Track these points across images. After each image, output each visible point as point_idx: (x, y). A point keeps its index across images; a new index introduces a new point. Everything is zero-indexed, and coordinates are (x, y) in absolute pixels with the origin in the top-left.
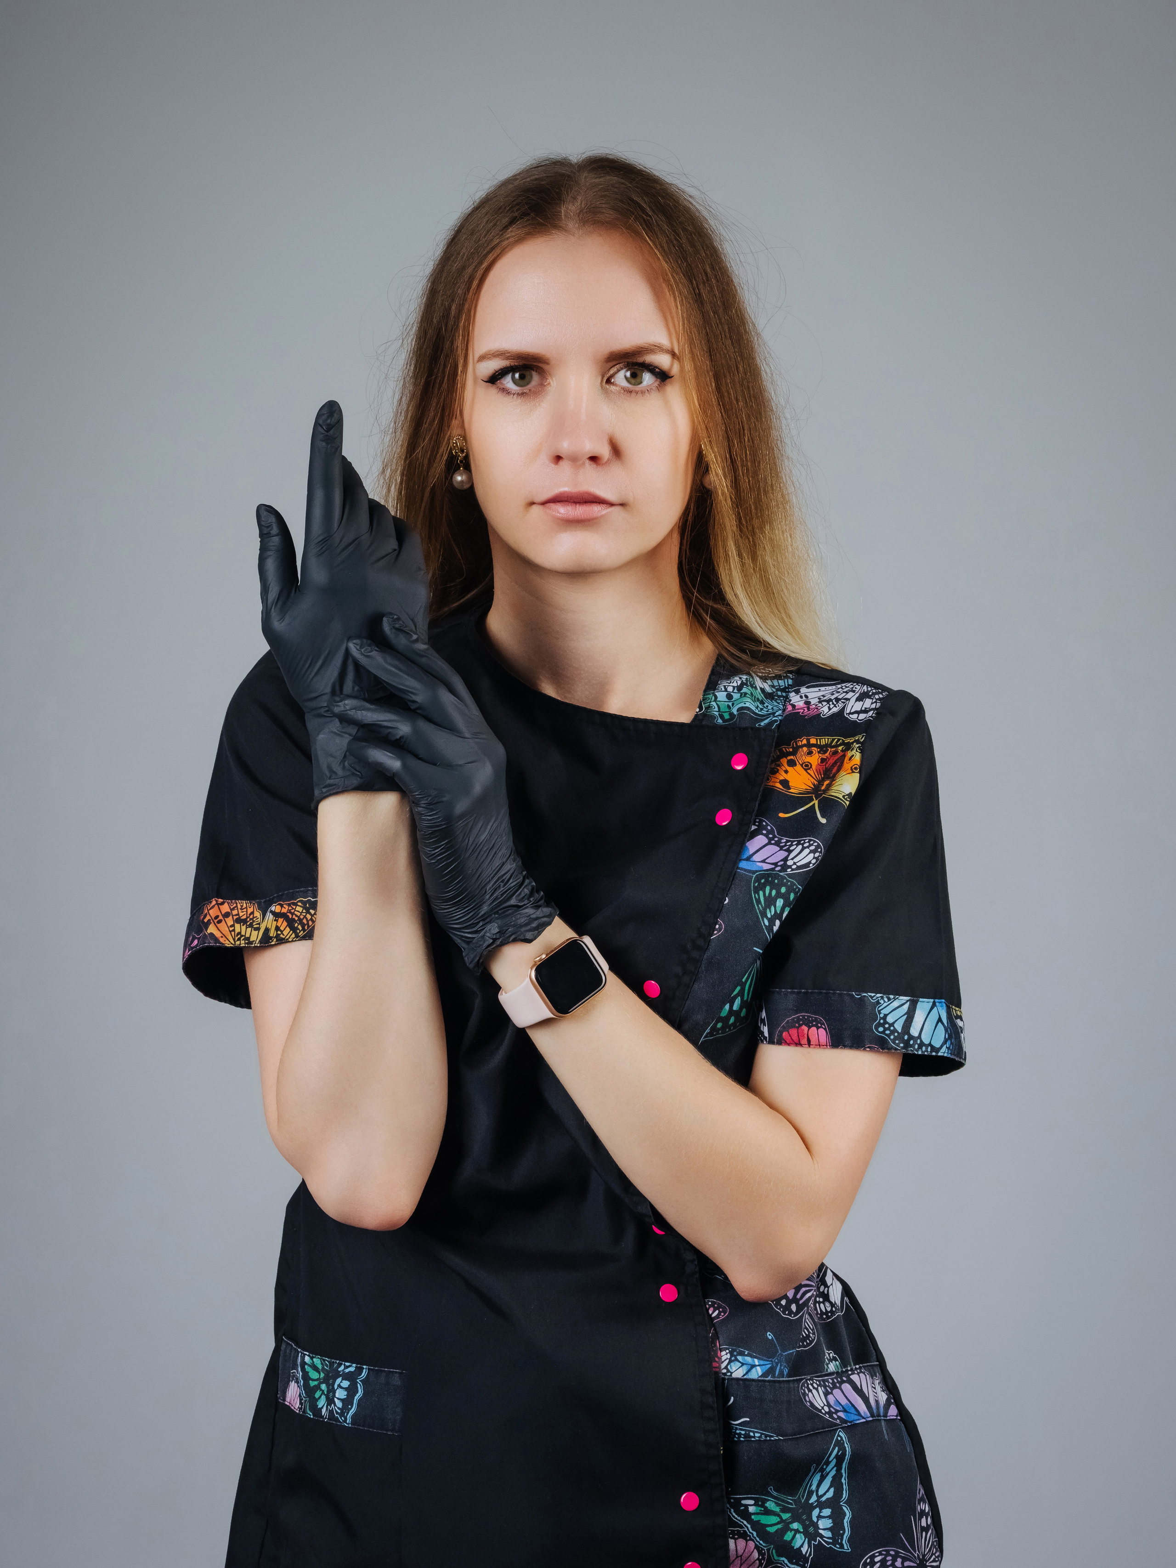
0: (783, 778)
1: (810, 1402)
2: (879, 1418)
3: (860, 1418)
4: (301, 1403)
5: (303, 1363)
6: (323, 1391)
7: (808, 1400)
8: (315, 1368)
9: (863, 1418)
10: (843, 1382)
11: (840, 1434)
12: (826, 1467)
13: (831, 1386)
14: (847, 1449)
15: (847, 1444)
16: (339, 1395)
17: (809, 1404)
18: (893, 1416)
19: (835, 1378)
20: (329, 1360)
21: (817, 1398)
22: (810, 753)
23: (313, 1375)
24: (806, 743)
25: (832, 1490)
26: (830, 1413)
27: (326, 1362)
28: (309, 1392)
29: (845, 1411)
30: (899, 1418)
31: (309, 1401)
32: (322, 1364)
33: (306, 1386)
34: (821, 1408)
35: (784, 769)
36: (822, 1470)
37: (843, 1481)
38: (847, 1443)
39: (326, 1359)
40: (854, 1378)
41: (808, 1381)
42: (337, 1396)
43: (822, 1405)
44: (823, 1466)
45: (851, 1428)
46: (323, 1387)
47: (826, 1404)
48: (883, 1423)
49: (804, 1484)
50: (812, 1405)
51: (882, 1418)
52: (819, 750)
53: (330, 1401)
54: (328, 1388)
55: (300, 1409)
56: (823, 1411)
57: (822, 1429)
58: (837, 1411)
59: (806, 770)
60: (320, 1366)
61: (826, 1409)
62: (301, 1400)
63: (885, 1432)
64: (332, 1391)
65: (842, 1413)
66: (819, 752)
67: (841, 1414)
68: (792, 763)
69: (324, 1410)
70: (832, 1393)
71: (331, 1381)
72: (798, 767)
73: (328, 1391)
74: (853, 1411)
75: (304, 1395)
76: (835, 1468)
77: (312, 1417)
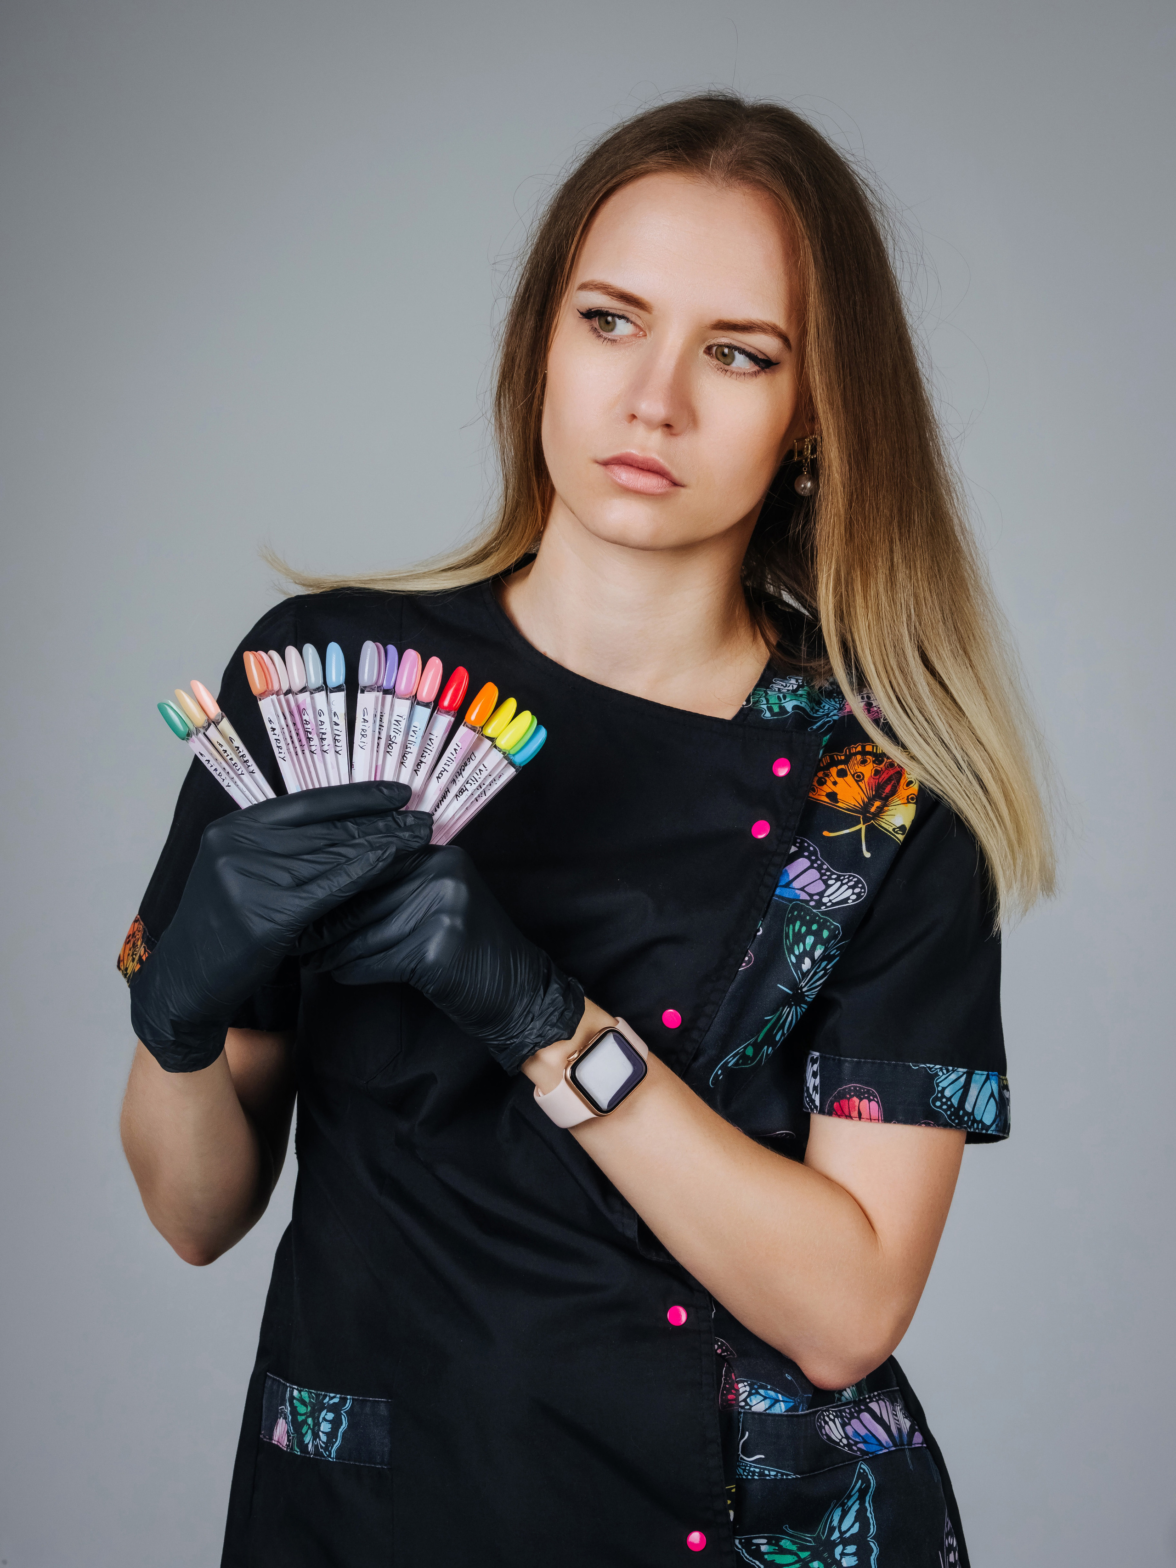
0: (831, 791)
1: (827, 1435)
2: (903, 1447)
3: (881, 1448)
4: (289, 1440)
5: (292, 1398)
6: (309, 1425)
7: (824, 1433)
8: (303, 1402)
9: (886, 1448)
10: (862, 1411)
11: (862, 1466)
12: (848, 1501)
13: (849, 1417)
14: (872, 1481)
15: (872, 1476)
16: (323, 1429)
17: (825, 1437)
18: (918, 1444)
19: (852, 1407)
20: (315, 1392)
21: (834, 1430)
22: (864, 762)
23: (302, 1409)
24: (860, 750)
25: (857, 1525)
26: (849, 1445)
27: (313, 1394)
28: (297, 1426)
29: (865, 1442)
30: (925, 1445)
31: (297, 1437)
32: (309, 1397)
33: (294, 1422)
34: (838, 1441)
35: (833, 780)
36: (843, 1505)
37: (869, 1514)
38: (870, 1475)
39: (313, 1391)
40: (874, 1406)
41: (824, 1413)
42: (322, 1430)
43: (840, 1437)
44: (844, 1500)
45: (873, 1460)
46: (310, 1421)
47: (844, 1436)
48: (907, 1453)
49: (824, 1520)
50: (829, 1438)
51: (906, 1447)
52: (874, 759)
53: (316, 1436)
54: (314, 1421)
55: (288, 1446)
56: (841, 1443)
57: (841, 1463)
58: (856, 1443)
59: (857, 781)
60: (307, 1400)
61: (845, 1441)
62: (289, 1436)
63: (909, 1461)
64: (317, 1424)
65: (862, 1444)
66: (874, 762)
67: (860, 1446)
68: (842, 774)
69: (310, 1446)
70: (849, 1424)
71: (316, 1415)
72: (849, 778)
73: (314, 1426)
74: (873, 1441)
75: (292, 1431)
76: (858, 1502)
77: (299, 1453)
